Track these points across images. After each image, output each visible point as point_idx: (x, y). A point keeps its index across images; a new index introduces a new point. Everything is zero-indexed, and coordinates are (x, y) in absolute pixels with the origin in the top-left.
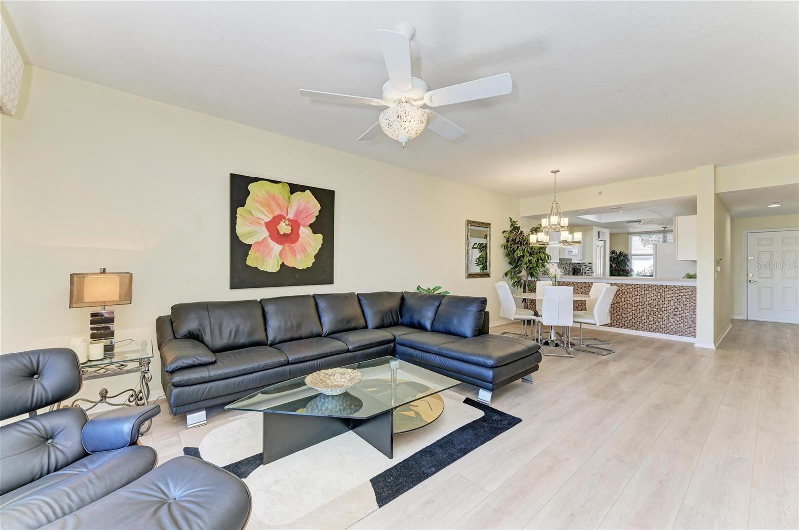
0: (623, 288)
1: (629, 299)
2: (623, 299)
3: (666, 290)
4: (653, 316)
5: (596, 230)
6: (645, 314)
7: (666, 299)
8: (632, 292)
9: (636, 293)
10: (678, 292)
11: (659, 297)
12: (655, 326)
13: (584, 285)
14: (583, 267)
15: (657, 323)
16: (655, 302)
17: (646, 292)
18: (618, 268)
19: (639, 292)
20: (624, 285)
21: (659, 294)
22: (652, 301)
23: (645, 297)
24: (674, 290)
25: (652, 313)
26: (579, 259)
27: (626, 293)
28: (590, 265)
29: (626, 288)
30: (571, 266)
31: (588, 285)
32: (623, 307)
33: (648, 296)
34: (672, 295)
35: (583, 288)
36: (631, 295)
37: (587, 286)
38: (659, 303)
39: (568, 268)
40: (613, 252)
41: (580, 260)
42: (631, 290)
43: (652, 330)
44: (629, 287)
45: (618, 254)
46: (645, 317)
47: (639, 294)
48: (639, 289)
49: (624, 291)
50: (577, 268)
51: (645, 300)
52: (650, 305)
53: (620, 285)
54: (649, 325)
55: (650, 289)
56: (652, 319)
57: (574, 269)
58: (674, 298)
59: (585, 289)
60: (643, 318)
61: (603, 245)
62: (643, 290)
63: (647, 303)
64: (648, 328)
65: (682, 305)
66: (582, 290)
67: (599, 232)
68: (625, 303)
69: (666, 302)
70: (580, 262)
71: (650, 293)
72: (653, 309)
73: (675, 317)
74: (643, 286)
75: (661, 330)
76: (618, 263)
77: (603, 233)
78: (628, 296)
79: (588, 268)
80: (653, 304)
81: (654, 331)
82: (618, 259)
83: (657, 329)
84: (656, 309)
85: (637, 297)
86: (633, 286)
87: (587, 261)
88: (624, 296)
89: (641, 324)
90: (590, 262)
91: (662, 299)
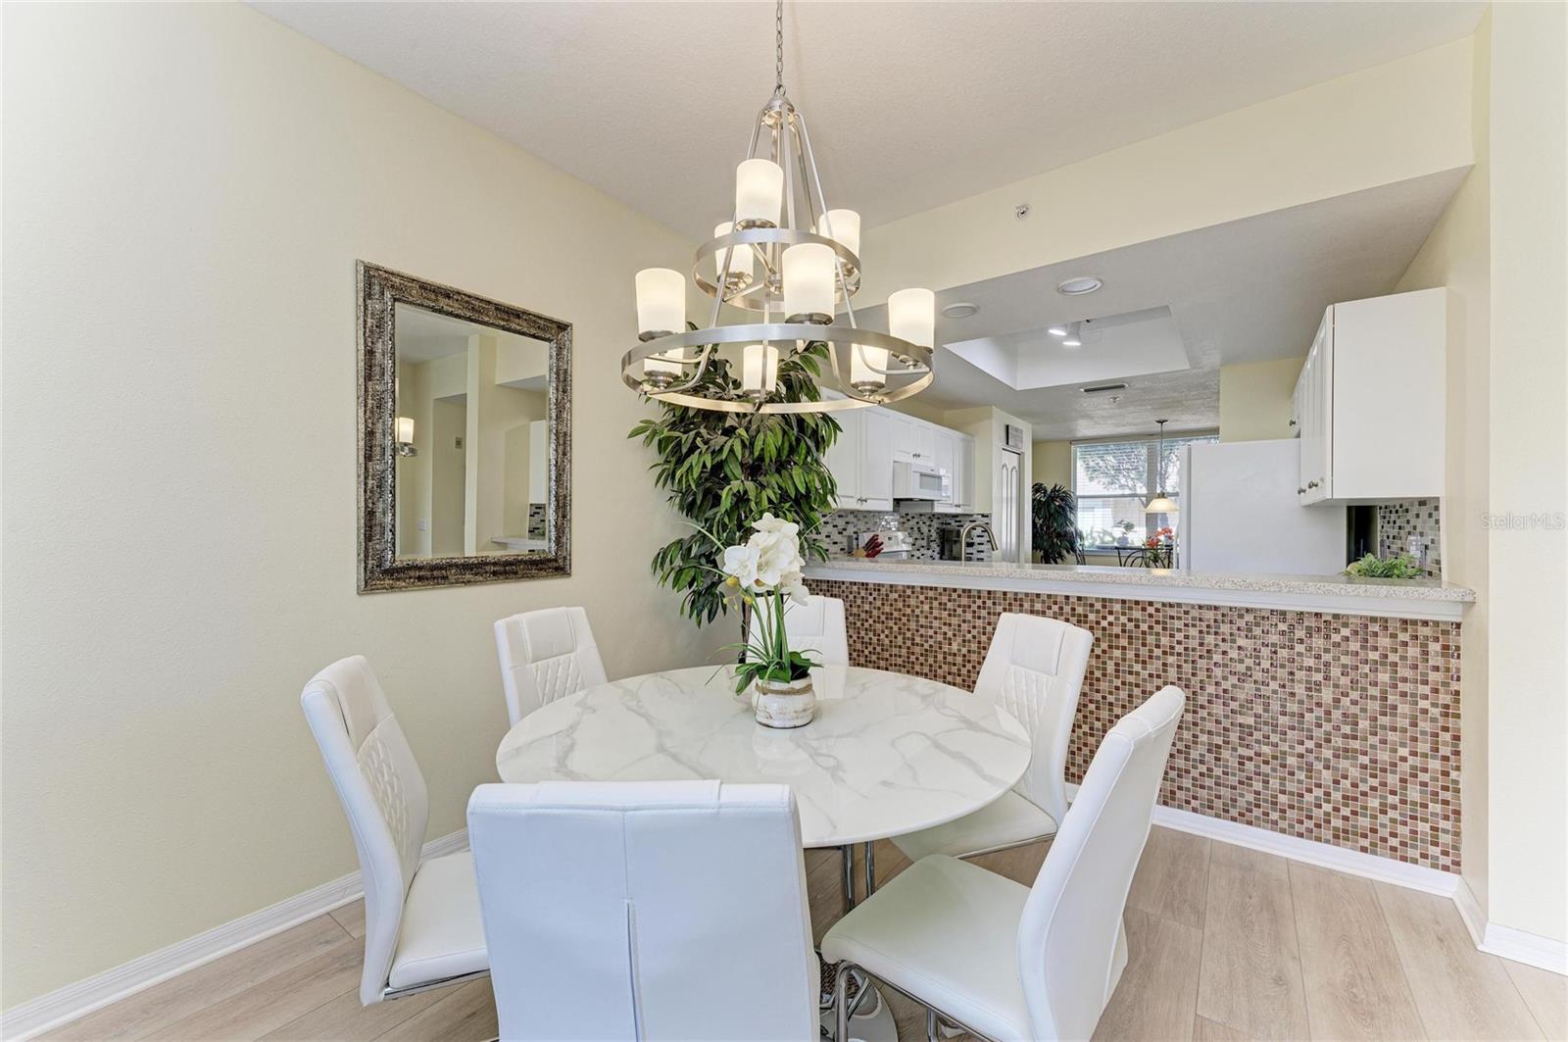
0: (1111, 618)
1: (1137, 667)
2: (1110, 667)
3: (1300, 633)
4: (1241, 751)
5: (999, 419)
6: (1204, 738)
7: (1300, 675)
8: (1151, 639)
9: (1165, 641)
10: (1354, 646)
11: (1266, 664)
12: (1251, 797)
13: (965, 601)
14: (968, 526)
15: (1258, 785)
16: (1249, 687)
17: (1210, 639)
18: (1048, 528)
19: (1179, 636)
20: (1117, 607)
21: (1265, 652)
22: (1233, 680)
23: (1202, 663)
24: (1336, 638)
25: (1234, 737)
26: (956, 503)
27: (1124, 642)
28: (986, 520)
29: (1123, 619)
30: (935, 524)
31: (979, 602)
32: (1111, 698)
33: (1217, 658)
34: (1326, 657)
35: (959, 611)
36: (1144, 652)
37: (974, 607)
38: (1264, 690)
39: (925, 529)
40: (1037, 488)
41: (959, 506)
42: (1144, 627)
43: (1234, 812)
44: (1137, 614)
45: (1049, 491)
46: (1202, 749)
47: (1179, 649)
48: (1178, 624)
49: (1117, 630)
50: (952, 531)
51: (1202, 675)
52: (1226, 696)
53: (1098, 606)
54: (1223, 791)
55: (1225, 628)
56: (1233, 763)
57: (943, 530)
58: (1335, 672)
59: (969, 616)
60: (1194, 754)
61: (1016, 464)
62: (1193, 632)
63: (1211, 689)
64: (1218, 804)
65: (1374, 706)
66: (955, 621)
67: (1007, 427)
68: (1118, 683)
69: (1300, 690)
70: (959, 511)
71: (1223, 646)
72: (1240, 719)
73: (1344, 764)
74: (1195, 613)
75: (1274, 816)
76: (1051, 515)
77: (1017, 430)
78: (1130, 655)
79: (979, 531)
80: (1241, 696)
81: (1244, 817)
82: (1049, 505)
83: (1257, 812)
84: (1251, 721)
85: (1171, 659)
86: (1150, 610)
87: (977, 509)
88: (1117, 653)
89: (1187, 783)
90: (985, 512)
91: (1282, 673)
